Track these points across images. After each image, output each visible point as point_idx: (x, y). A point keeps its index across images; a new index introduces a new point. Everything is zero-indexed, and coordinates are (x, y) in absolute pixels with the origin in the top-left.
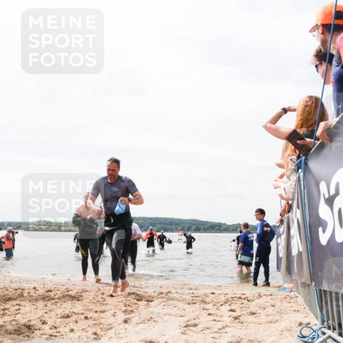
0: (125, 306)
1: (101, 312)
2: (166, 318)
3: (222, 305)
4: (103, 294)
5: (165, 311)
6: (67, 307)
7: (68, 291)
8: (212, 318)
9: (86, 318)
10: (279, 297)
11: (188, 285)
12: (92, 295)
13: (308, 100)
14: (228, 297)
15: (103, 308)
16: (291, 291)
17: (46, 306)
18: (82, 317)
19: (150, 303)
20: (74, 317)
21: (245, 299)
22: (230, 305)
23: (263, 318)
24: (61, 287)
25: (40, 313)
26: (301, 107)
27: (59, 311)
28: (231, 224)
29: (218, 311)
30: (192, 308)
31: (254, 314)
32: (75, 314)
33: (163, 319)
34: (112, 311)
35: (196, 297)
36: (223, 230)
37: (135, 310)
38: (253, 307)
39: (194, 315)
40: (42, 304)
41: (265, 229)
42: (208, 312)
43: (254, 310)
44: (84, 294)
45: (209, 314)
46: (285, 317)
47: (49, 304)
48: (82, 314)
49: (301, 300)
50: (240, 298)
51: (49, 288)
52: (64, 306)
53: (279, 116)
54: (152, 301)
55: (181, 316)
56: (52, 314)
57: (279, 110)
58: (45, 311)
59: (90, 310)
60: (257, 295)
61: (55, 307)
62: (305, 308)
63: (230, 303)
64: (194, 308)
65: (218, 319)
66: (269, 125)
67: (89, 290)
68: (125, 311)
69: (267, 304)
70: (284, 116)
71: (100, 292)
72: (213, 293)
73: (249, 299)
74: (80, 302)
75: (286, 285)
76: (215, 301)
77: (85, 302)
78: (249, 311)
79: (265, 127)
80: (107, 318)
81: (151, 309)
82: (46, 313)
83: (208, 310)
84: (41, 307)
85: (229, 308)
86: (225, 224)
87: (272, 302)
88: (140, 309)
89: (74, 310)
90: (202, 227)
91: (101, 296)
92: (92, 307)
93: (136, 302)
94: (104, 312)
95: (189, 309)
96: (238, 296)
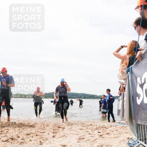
0: (53, 130)
1: (43, 133)
2: (71, 135)
3: (95, 130)
4: (44, 125)
5: (70, 132)
6: (28, 130)
7: (29, 124)
8: (90, 135)
9: (37, 135)
10: (119, 127)
11: (81, 121)
12: (39, 125)
13: (132, 42)
14: (98, 126)
15: (44, 131)
16: (125, 124)
17: (19, 130)
18: (35, 135)
19: (64, 129)
20: (31, 135)
21: (104, 127)
22: (98, 130)
23: (112, 136)
24: (26, 122)
25: (17, 133)
26: (129, 45)
27: (25, 132)
28: (99, 95)
29: (93, 133)
30: (82, 131)
31: (108, 134)
32: (32, 133)
33: (69, 136)
34: (48, 132)
35: (83, 126)
36: (95, 98)
37: (57, 132)
38: (108, 131)
39: (83, 134)
40: (18, 129)
41: (111, 98)
42: (89, 133)
43: (108, 132)
44: (35, 125)
45: (89, 134)
46: (122, 135)
47: (21, 129)
48: (35, 133)
49: (128, 128)
50: (102, 127)
51: (21, 122)
52: (27, 130)
53: (119, 49)
54: (65, 128)
55: (77, 135)
56: (22, 133)
57: (120, 47)
58: (19, 132)
59: (38, 132)
60: (110, 126)
61: (23, 130)
62: (130, 132)
63: (98, 129)
64: (83, 131)
65: (93, 136)
66: (116, 53)
67: (38, 123)
68: (53, 132)
69: (114, 130)
70: (122, 49)
71: (42, 124)
72: (91, 125)
73: (107, 127)
74: (34, 128)
75: (122, 122)
76: (92, 128)
77: (36, 128)
78: (106, 133)
79: (114, 54)
80: (45, 135)
81: (64, 132)
82: (20, 133)
83: (89, 132)
84: (17, 130)
85: (98, 131)
86: (96, 95)
87: (116, 129)
88: (60, 131)
89: (32, 132)
90: (87, 97)
91: (43, 126)
92: (39, 130)
93: (58, 128)
94: (44, 132)
95: (81, 131)
96: (102, 126)
